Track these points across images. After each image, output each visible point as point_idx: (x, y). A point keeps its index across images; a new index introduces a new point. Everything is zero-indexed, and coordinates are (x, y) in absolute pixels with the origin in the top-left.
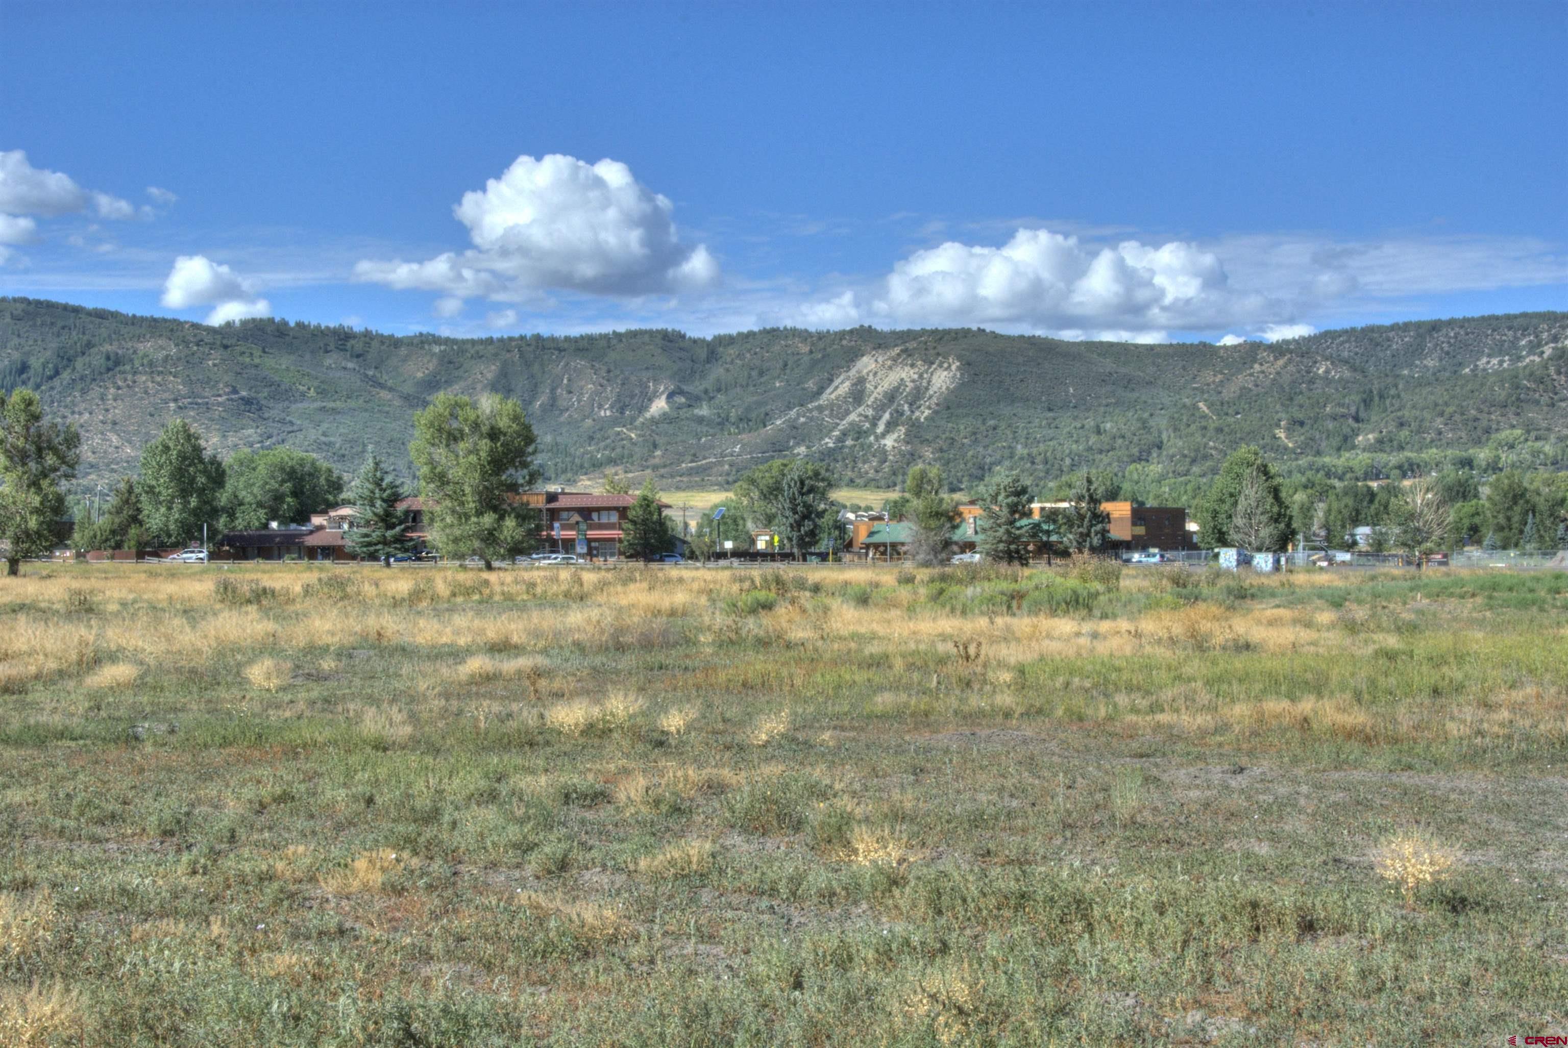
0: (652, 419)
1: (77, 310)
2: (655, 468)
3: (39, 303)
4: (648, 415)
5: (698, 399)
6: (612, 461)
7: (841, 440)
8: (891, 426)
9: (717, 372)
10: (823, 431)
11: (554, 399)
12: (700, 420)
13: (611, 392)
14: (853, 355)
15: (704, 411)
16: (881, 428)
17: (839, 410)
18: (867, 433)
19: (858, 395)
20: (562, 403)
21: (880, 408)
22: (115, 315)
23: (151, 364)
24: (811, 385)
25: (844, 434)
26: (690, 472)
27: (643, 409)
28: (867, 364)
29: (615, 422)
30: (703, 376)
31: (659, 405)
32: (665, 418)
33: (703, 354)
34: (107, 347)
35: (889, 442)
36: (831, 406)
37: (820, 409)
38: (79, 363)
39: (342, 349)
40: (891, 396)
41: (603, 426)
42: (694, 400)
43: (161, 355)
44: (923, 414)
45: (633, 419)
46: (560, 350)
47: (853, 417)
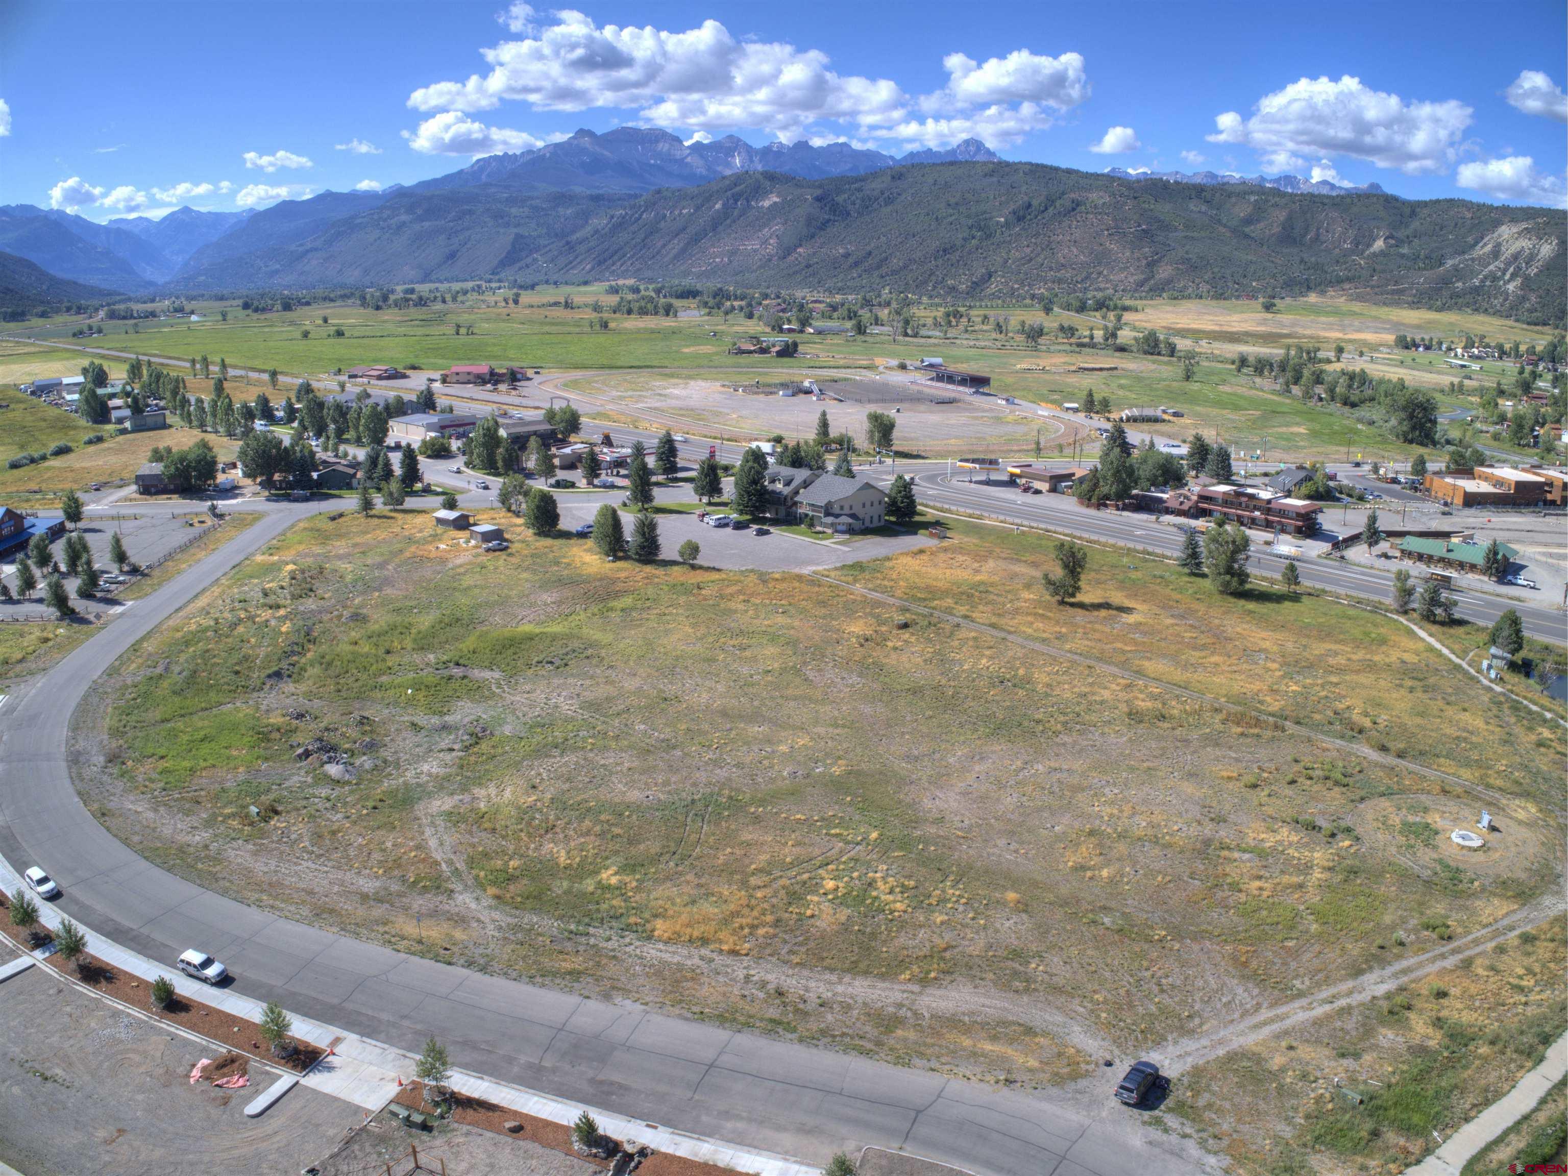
0: (1374, 254)
1: (1057, 169)
2: (1372, 287)
3: (1037, 165)
4: (1372, 250)
5: (1402, 241)
6: (1349, 279)
7: (1482, 281)
8: (1513, 276)
9: (1415, 224)
10: (1473, 274)
11: (1318, 235)
12: (1403, 256)
13: (1351, 233)
14: (1497, 224)
15: (1405, 250)
16: (1507, 277)
17: (1484, 262)
18: (1499, 279)
19: (1496, 253)
20: (1323, 238)
21: (1508, 264)
22: (1077, 172)
23: (1096, 207)
24: (1470, 239)
25: (1486, 278)
26: (1393, 292)
27: (1369, 245)
28: (1506, 231)
29: (1352, 252)
30: (1407, 227)
31: (1379, 244)
32: (1382, 253)
33: (1407, 211)
34: (1072, 196)
35: (1511, 287)
36: (1480, 258)
37: (1473, 260)
38: (1058, 203)
39: (1199, 196)
40: (1516, 257)
41: (1346, 254)
42: (1400, 243)
43: (1101, 201)
44: (1533, 271)
45: (1363, 252)
46: (1324, 204)
47: (1491, 267)
